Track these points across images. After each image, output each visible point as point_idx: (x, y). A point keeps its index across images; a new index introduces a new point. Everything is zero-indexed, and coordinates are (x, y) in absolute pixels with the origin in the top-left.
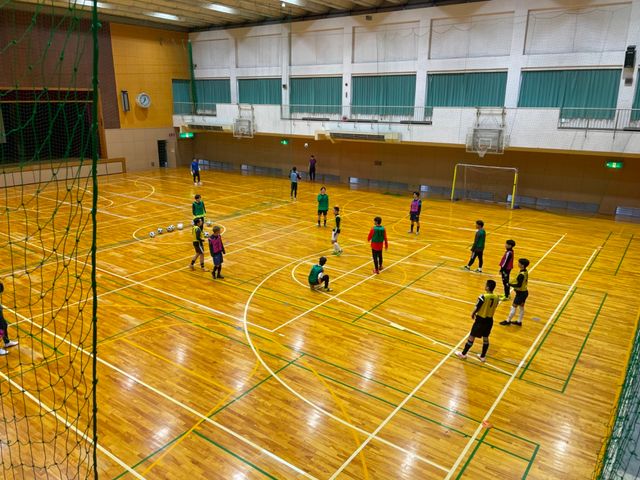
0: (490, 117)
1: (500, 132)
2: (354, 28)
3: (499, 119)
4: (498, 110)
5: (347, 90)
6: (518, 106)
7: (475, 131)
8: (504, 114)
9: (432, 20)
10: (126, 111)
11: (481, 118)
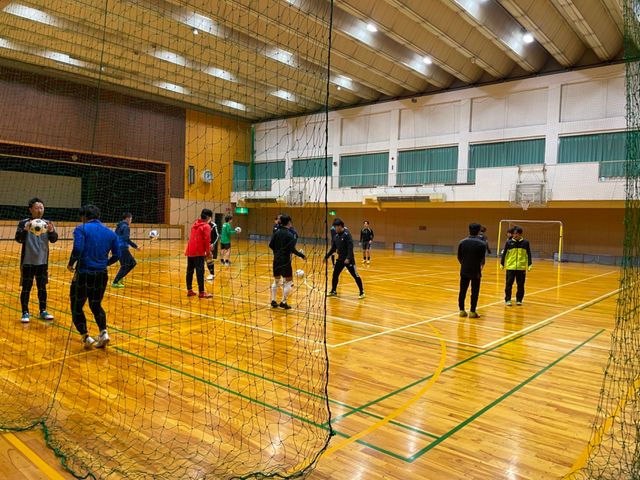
0: (531, 174)
1: (542, 186)
2: (400, 111)
3: (541, 176)
4: (538, 167)
5: (393, 163)
6: (559, 162)
7: (518, 186)
8: (544, 170)
9: (472, 99)
10: (191, 184)
11: (523, 176)
